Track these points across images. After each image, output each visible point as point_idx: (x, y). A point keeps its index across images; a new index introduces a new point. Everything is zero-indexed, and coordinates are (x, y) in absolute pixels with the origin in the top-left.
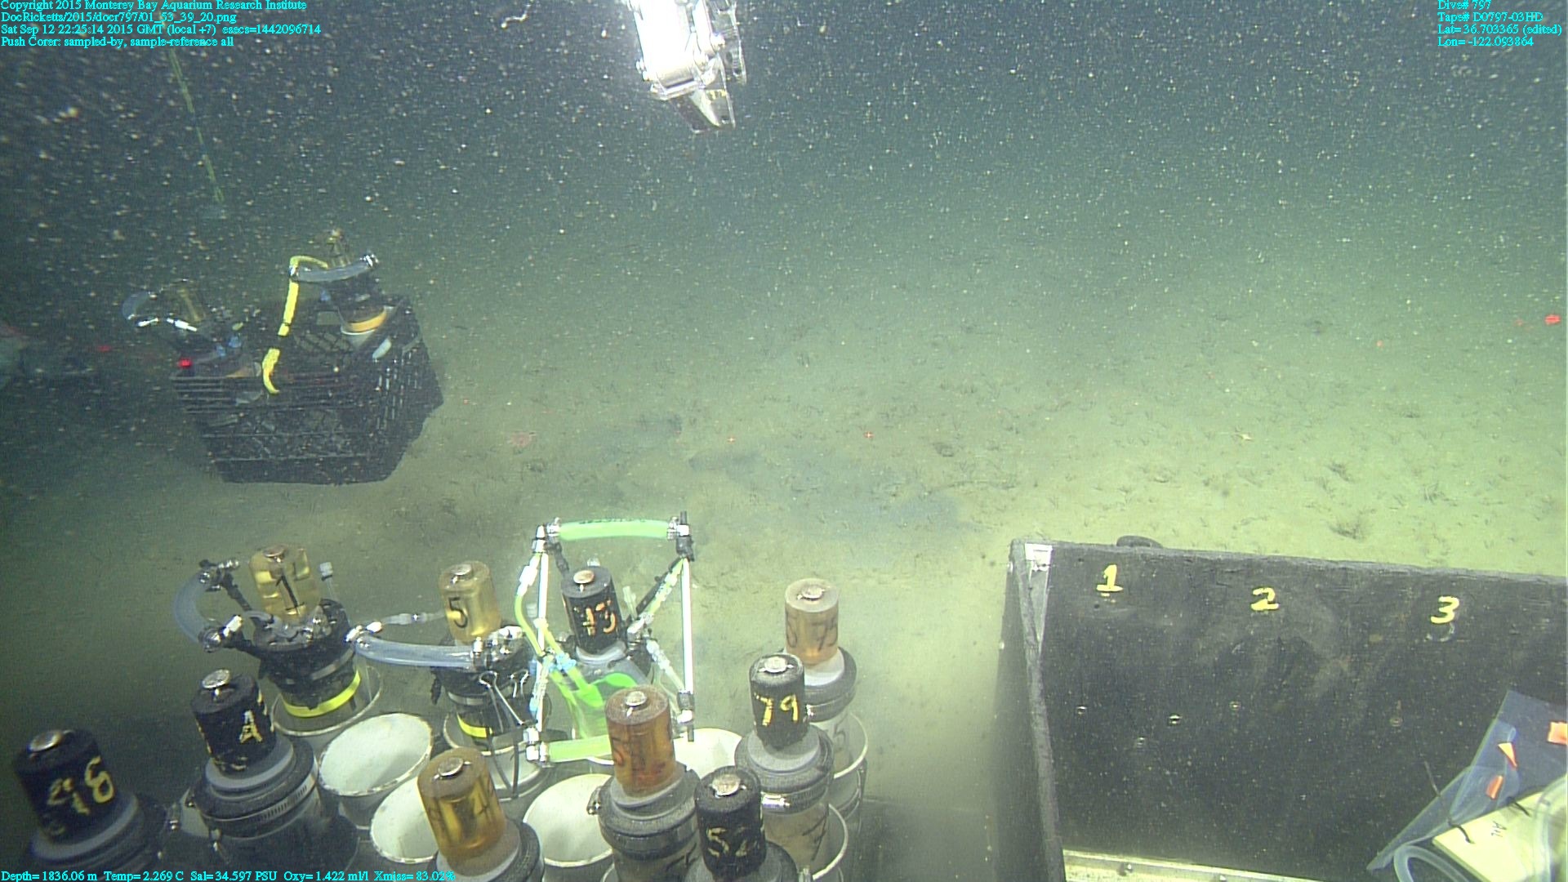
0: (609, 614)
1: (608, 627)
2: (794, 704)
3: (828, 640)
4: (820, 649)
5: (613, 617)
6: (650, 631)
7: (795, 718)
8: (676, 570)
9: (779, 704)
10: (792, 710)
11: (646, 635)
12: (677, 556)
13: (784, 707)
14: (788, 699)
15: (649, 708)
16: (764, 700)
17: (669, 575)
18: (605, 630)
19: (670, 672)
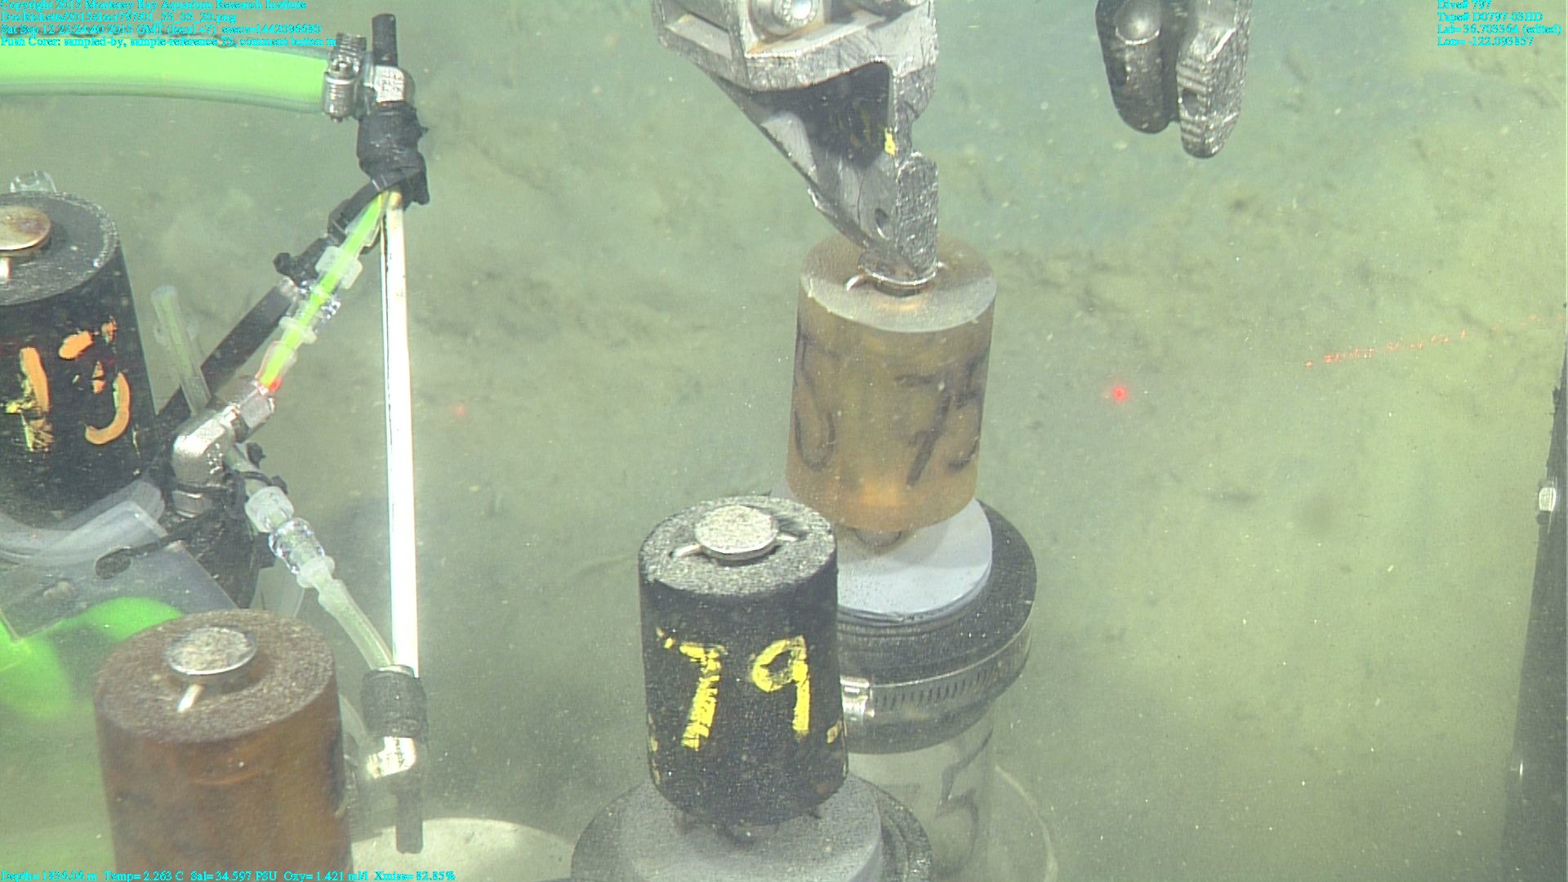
0: (108, 378)
1: (103, 423)
2: (799, 671)
3: (944, 448)
4: (913, 478)
5: (121, 388)
6: (255, 455)
7: (801, 721)
8: (361, 232)
9: (747, 666)
10: (790, 690)
11: (243, 466)
12: (362, 179)
13: (761, 679)
14: (777, 648)
15: (263, 687)
16: (692, 651)
17: (331, 250)
18: (94, 436)
19: (334, 597)
